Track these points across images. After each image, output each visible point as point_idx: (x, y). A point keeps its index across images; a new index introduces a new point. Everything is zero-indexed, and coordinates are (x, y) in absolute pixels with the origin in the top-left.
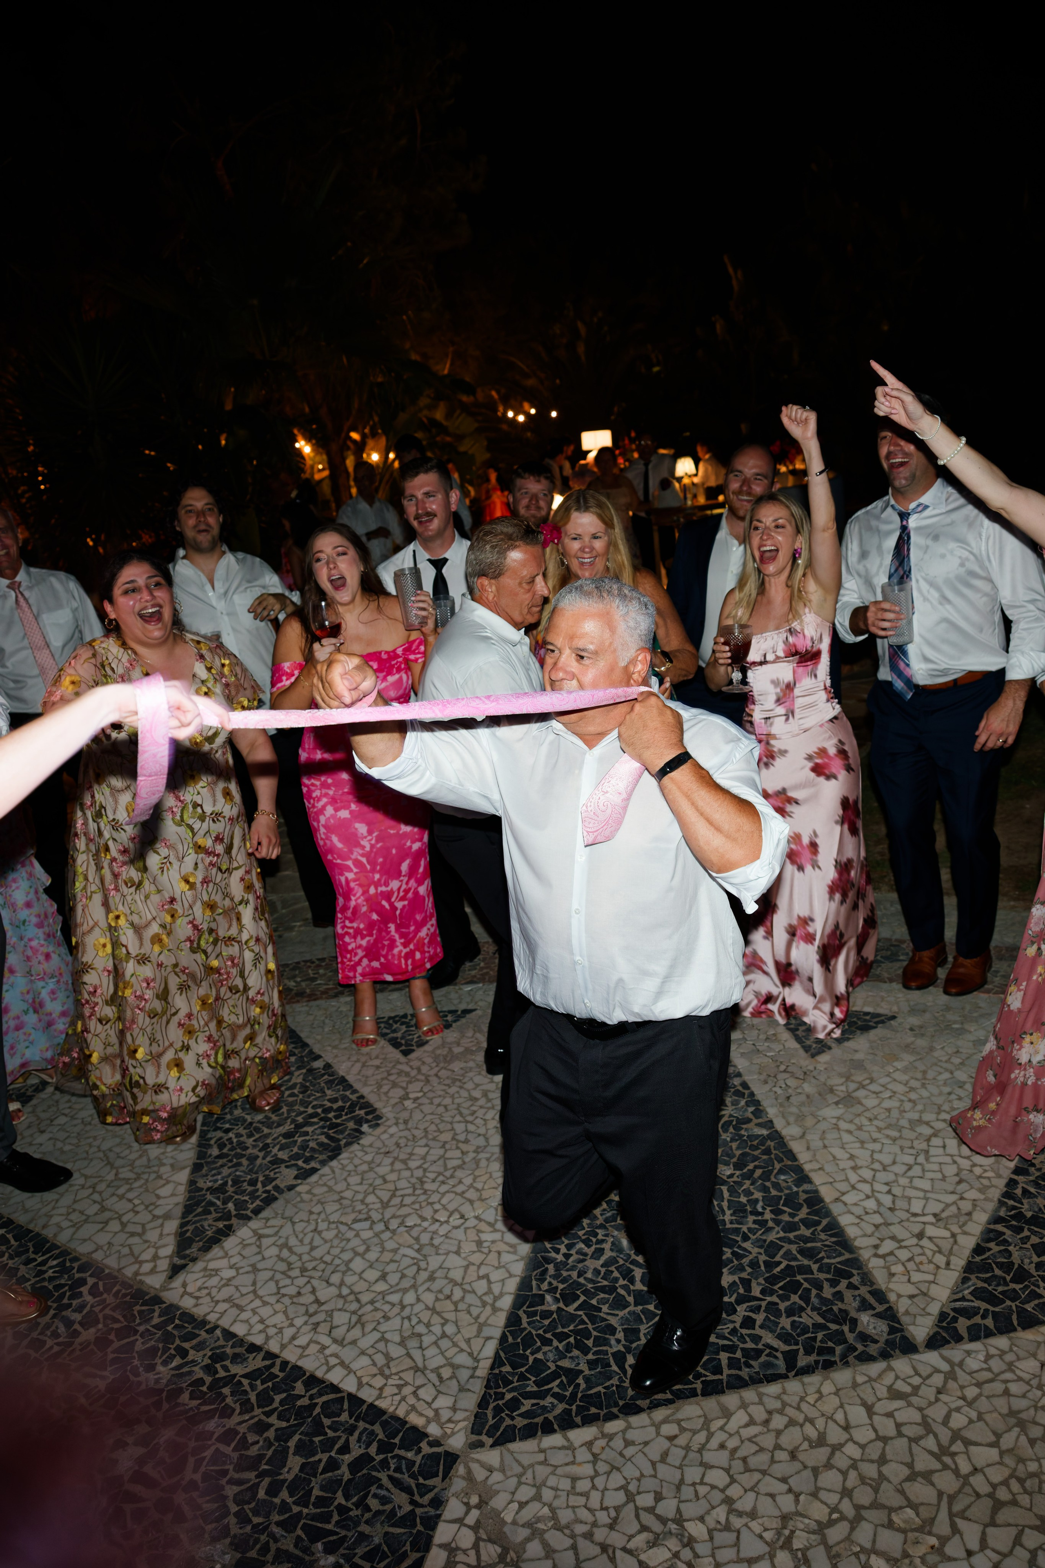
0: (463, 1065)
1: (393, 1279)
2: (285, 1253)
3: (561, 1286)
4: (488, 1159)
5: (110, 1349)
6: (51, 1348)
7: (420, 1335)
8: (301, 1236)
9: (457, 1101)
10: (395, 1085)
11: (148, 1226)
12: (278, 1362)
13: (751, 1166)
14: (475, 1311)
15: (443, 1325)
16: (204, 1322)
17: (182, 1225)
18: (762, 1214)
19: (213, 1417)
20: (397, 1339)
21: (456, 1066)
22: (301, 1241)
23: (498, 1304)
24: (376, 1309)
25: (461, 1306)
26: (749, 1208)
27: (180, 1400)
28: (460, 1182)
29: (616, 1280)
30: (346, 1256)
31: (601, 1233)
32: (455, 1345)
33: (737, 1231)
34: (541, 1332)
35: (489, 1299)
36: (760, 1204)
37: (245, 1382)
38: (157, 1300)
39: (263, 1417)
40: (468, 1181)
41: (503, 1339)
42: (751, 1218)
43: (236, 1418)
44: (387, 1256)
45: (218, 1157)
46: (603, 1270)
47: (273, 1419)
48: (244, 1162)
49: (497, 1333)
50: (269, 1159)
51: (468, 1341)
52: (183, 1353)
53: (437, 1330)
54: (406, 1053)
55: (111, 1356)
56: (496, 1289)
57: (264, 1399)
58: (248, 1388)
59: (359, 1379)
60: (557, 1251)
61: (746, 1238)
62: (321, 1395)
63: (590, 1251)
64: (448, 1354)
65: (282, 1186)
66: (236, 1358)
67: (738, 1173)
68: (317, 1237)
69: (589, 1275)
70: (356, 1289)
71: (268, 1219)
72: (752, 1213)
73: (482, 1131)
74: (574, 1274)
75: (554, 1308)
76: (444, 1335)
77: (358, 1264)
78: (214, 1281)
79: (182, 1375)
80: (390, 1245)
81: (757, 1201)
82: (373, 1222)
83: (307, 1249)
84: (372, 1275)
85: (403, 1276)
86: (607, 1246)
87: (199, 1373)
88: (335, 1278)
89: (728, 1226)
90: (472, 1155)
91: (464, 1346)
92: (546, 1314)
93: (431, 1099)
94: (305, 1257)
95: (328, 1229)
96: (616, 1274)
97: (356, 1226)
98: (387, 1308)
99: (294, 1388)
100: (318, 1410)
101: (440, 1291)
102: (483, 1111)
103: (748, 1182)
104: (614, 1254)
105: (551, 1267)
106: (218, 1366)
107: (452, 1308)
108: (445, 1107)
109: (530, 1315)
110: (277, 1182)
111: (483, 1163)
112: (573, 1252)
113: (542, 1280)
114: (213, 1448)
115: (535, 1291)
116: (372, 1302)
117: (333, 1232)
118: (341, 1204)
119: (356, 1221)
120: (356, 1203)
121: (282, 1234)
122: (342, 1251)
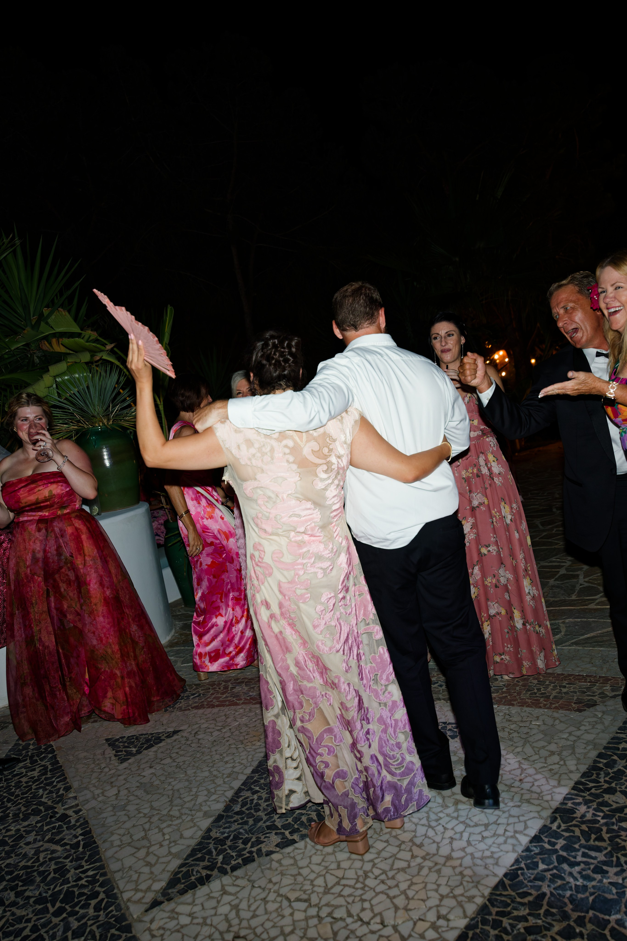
2: (233, 915)
4: (430, 869)
8: (252, 901)
11: (161, 860)
17: (182, 866)
22: (249, 906)
30: (273, 933)
38: (128, 928)
40: (403, 886)
45: (237, 813)
48: (251, 821)
50: (268, 823)
65: (264, 850)
68: (262, 906)
71: (237, 878)
73: (438, 839)
78: (172, 924)
82: (310, 906)
83: (248, 915)
90: (419, 860)
94: (245, 924)
95: (274, 901)
97: (296, 905)
102: (448, 819)
110: (262, 845)
111: (425, 871)
117: (276, 905)
118: (295, 880)
119: (298, 900)
120: (306, 882)
121: (240, 895)
122: (273, 927)
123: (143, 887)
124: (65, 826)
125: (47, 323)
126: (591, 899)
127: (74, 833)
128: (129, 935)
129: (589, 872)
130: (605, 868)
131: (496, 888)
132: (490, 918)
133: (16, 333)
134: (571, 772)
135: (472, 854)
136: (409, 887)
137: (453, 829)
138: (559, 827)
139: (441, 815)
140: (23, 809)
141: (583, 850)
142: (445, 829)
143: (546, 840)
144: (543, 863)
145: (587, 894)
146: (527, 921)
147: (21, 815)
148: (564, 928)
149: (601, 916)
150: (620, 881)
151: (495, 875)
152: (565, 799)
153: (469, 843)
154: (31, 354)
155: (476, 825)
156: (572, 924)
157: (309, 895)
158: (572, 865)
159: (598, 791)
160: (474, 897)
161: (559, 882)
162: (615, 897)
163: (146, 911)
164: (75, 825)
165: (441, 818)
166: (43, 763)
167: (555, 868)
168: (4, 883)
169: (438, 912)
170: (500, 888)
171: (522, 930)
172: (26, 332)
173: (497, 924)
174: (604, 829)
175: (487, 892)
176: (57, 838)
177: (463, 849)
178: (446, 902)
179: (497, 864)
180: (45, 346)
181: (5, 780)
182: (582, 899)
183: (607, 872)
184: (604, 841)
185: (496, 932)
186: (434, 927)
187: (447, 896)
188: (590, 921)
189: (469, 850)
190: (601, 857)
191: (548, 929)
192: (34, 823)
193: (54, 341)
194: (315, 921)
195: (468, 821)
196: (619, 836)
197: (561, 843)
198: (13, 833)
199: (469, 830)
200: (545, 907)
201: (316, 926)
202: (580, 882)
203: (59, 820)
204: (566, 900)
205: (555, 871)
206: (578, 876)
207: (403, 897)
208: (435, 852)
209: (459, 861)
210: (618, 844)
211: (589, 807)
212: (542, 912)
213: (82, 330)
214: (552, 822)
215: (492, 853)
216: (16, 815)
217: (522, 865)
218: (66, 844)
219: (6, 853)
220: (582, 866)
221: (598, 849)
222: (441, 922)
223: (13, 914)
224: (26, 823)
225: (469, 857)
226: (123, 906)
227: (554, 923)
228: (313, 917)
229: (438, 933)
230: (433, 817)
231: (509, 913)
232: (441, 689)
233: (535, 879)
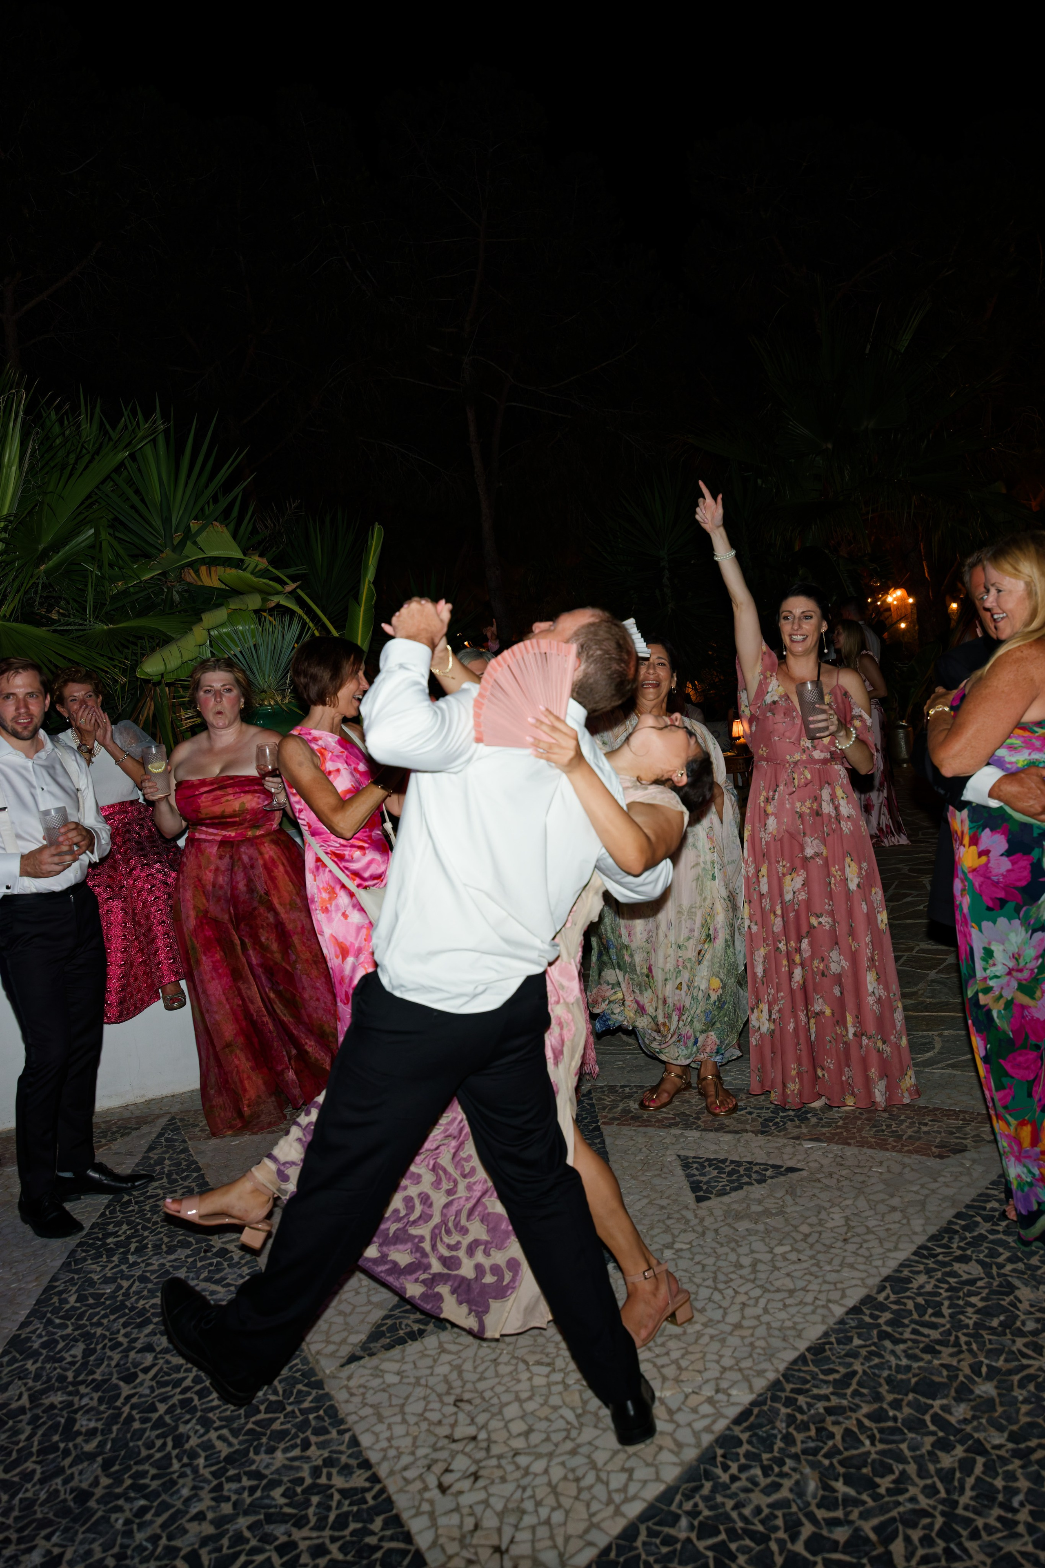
0: (751, 1226)
1: (535, 1438)
2: (454, 1376)
3: (706, 1513)
4: (712, 1337)
5: (253, 1419)
6: (212, 1400)
7: (523, 1512)
8: (478, 1361)
9: (720, 1263)
10: (667, 1230)
11: (358, 1310)
12: (378, 1487)
13: (1033, 1443)
14: (595, 1506)
15: (553, 1509)
16: (342, 1421)
17: (386, 1317)
18: (1015, 1511)
19: (286, 1522)
20: (499, 1507)
21: (743, 1226)
22: (475, 1368)
23: (625, 1508)
24: (499, 1466)
25: (585, 1496)
26: (1000, 1497)
27: (272, 1493)
28: (667, 1354)
29: (776, 1529)
30: (505, 1398)
31: (790, 1463)
32: (552, 1537)
33: (967, 1522)
34: (651, 1559)
35: (617, 1498)
36: (1021, 1497)
37: (337, 1496)
38: (319, 1385)
39: (327, 1541)
40: (675, 1355)
41: (606, 1551)
42: (997, 1511)
43: (305, 1532)
44: (545, 1411)
46: (766, 1511)
47: (334, 1548)
49: (602, 1541)
51: (567, 1539)
52: (306, 1445)
53: (544, 1512)
54: (699, 1199)
55: (250, 1426)
56: (633, 1489)
57: (341, 1522)
58: (334, 1504)
59: (437, 1537)
60: (726, 1468)
61: (975, 1535)
62: (392, 1539)
63: (763, 1482)
64: (539, 1546)
66: (347, 1470)
67: (1010, 1446)
68: (492, 1368)
69: (747, 1511)
70: (494, 1437)
72: (1002, 1506)
73: (725, 1304)
74: (730, 1504)
75: (683, 1535)
76: (548, 1522)
77: (512, 1411)
78: (375, 1383)
79: (291, 1468)
80: (555, 1400)
81: (1016, 1492)
82: (554, 1370)
83: (474, 1377)
84: (518, 1427)
85: (548, 1439)
86: (787, 1483)
87: (306, 1473)
88: (481, 1419)
89: (960, 1511)
91: (560, 1541)
92: (669, 1540)
93: (694, 1254)
94: (469, 1386)
95: (507, 1363)
96: (780, 1522)
97: (536, 1369)
98: (510, 1468)
99: (372, 1521)
100: (379, 1555)
101: (573, 1470)
102: (741, 1281)
103: (1017, 1462)
104: (791, 1496)
105: (708, 1486)
106: (325, 1471)
107: (574, 1493)
108: (704, 1266)
109: (651, 1533)
111: (705, 1340)
112: (743, 1476)
113: (688, 1497)
114: (267, 1555)
115: (674, 1507)
116: (500, 1457)
117: (510, 1368)
118: (535, 1341)
119: (539, 1363)
120: (549, 1344)
121: (464, 1355)
122: (506, 1391)
123: (337, 1338)
124: (225, 1264)
125: (195, 543)
126: (913, 1380)
127: (239, 1272)
128: (321, 1392)
129: (917, 1351)
130: (938, 1347)
131: (795, 1362)
132: (783, 1395)
133: (148, 556)
134: (915, 1233)
135: (768, 1324)
136: (683, 1356)
137: (746, 1293)
138: (887, 1298)
139: (733, 1276)
140: (166, 1240)
141: (914, 1326)
142: (736, 1292)
143: (868, 1312)
144: (859, 1337)
145: (910, 1375)
146: (828, 1400)
147: (164, 1246)
148: (875, 1411)
149: (923, 1400)
150: (955, 1363)
151: (795, 1349)
152: (901, 1265)
153: (766, 1311)
154: (168, 588)
155: (778, 1290)
156: (885, 1406)
157: (554, 1358)
158: (896, 1342)
159: (947, 1259)
160: (765, 1371)
161: (876, 1361)
162: (945, 1380)
163: (342, 1366)
164: (239, 1263)
165: (732, 1280)
166: (186, 1184)
167: (874, 1344)
168: (151, 1327)
169: (717, 1385)
170: (800, 1363)
171: (822, 1411)
172: (164, 555)
173: (790, 1402)
174: (946, 1303)
175: (782, 1367)
176: (217, 1277)
177: (758, 1317)
178: (728, 1375)
179: (799, 1336)
180: (190, 576)
181: (136, 1203)
182: (902, 1381)
183: (940, 1352)
184: (943, 1316)
185: (789, 1411)
186: (710, 1401)
187: (731, 1368)
188: (909, 1404)
189: (766, 1318)
190: (935, 1334)
191: (853, 1410)
192: (183, 1257)
193: (203, 569)
194: (560, 1388)
195: (768, 1286)
196: (963, 1313)
197: (887, 1316)
198: (155, 1267)
199: (768, 1296)
200: (854, 1386)
201: (560, 1393)
202: (904, 1362)
203: (217, 1255)
204: (882, 1381)
205: (873, 1348)
206: (902, 1355)
207: (674, 1367)
208: (720, 1318)
209: (750, 1331)
210: (961, 1321)
211: (930, 1277)
212: (849, 1391)
213: (245, 555)
214: (879, 1292)
215: (795, 1323)
216: (157, 1247)
217: (833, 1340)
218: (229, 1285)
219: (149, 1291)
220: (910, 1344)
221: (934, 1326)
222: (721, 1397)
223: (168, 1362)
224: (173, 1257)
225: (764, 1327)
226: (311, 1359)
227: (863, 1405)
228: (557, 1383)
229: (715, 1407)
230: (721, 1277)
231: (808, 1391)
232: (749, 1117)
233: (847, 1355)
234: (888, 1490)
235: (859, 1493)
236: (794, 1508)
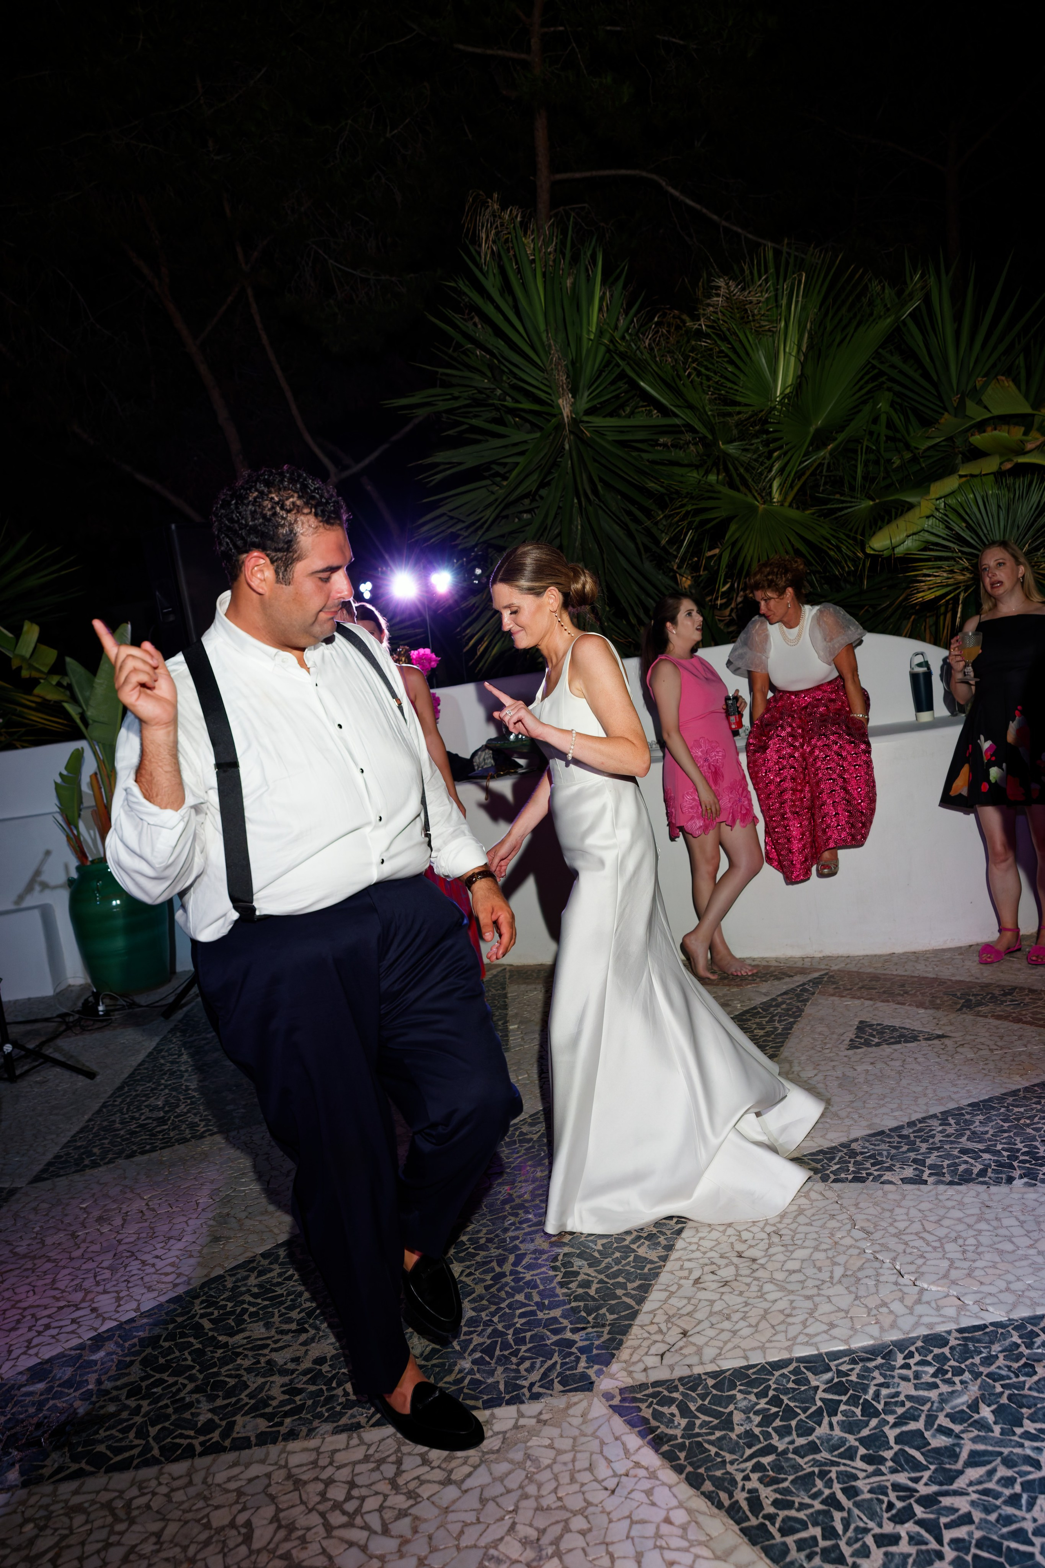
1: (794, 1277)
3: (852, 1378)
7: (728, 1319)
8: (820, 1212)
12: (660, 1264)
14: (778, 1337)
15: (749, 1326)
20: (717, 1308)
23: (797, 1348)
24: (748, 1284)
25: (781, 1327)
28: (973, 1261)
29: (891, 1412)
30: (808, 1243)
31: (964, 1377)
34: (773, 1386)
35: (800, 1339)
37: (631, 1259)
40: (979, 1264)
41: (750, 1367)
43: (590, 1270)
44: (824, 1263)
46: (902, 1398)
47: (595, 1287)
49: (755, 1360)
51: (735, 1347)
53: (740, 1325)
56: (819, 1339)
57: (615, 1274)
58: (624, 1262)
59: (659, 1308)
60: (908, 1356)
62: (632, 1297)
63: (925, 1379)
64: (712, 1343)
66: (654, 1245)
69: (884, 1391)
70: (768, 1265)
74: (878, 1380)
75: (815, 1383)
76: (735, 1331)
77: (802, 1253)
80: (841, 1259)
82: (867, 1238)
84: (792, 1265)
85: (802, 1281)
86: (945, 1388)
88: (774, 1250)
91: (728, 1347)
92: (801, 1381)
95: (839, 1221)
96: (900, 1410)
97: (854, 1232)
98: (753, 1288)
99: (633, 1282)
100: (614, 1302)
101: (793, 1308)
104: (934, 1398)
105: (877, 1362)
107: (775, 1322)
109: (796, 1371)
113: (853, 1362)
114: (557, 1273)
115: (833, 1363)
116: (756, 1279)
117: (837, 1225)
118: (881, 1213)
119: (862, 1229)
132: (1029, 1328)
157: (877, 1230)
169: (983, 1298)
172: (943, 420)
173: (1028, 1335)
178: (1003, 1295)
185: (1018, 1341)
186: (961, 1307)
187: (1013, 1292)
201: (851, 1255)
213: (1035, 409)
222: (974, 1307)
228: (857, 1248)
229: (958, 1313)
234: (1027, 1432)
235: (995, 1423)
236: (926, 1407)
